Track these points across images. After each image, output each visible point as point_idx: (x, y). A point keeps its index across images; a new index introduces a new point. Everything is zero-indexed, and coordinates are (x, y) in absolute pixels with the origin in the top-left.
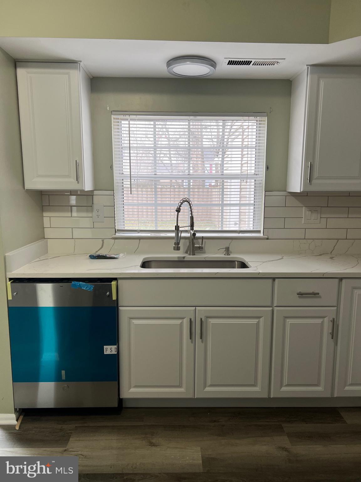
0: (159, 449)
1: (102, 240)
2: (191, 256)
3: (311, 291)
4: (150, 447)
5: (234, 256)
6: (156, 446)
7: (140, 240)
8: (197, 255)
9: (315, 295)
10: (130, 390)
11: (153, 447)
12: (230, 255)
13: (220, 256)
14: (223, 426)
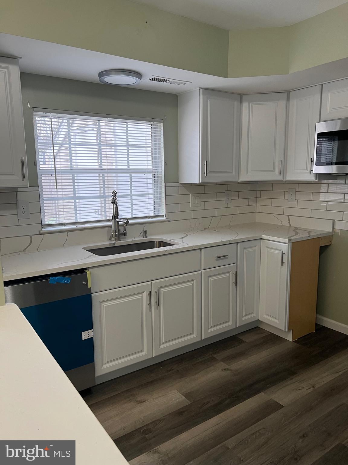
0: (148, 403)
1: (30, 237)
2: (118, 242)
3: (222, 255)
4: (140, 404)
5: (150, 238)
6: (144, 402)
7: (68, 232)
8: (122, 240)
9: (225, 256)
10: (103, 367)
11: (142, 403)
12: (147, 237)
13: (140, 239)
14: (178, 371)
